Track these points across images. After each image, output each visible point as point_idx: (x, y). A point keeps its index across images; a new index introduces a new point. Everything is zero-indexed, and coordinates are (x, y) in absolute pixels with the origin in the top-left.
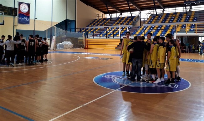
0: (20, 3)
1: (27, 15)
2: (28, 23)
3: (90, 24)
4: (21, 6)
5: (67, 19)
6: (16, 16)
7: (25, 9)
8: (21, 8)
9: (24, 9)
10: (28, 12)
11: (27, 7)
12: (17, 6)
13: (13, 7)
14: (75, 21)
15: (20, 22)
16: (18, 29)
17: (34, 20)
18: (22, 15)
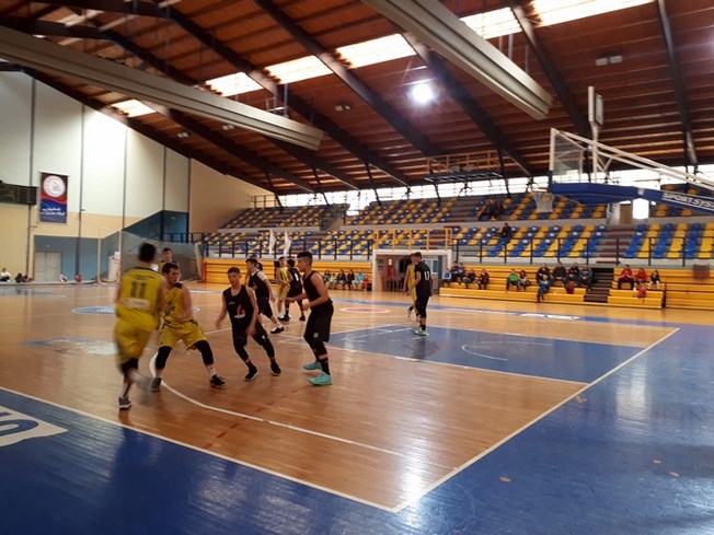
0: (45, 176)
1: (61, 203)
2: (63, 220)
3: (231, 222)
4: (46, 183)
5: (166, 209)
6: (35, 203)
7: (55, 188)
8: (46, 188)
9: (53, 188)
10: (65, 196)
11: (60, 182)
12: (36, 183)
13: (28, 185)
14: (188, 214)
15: (44, 219)
16: (38, 234)
17: (77, 215)
18: (49, 202)
